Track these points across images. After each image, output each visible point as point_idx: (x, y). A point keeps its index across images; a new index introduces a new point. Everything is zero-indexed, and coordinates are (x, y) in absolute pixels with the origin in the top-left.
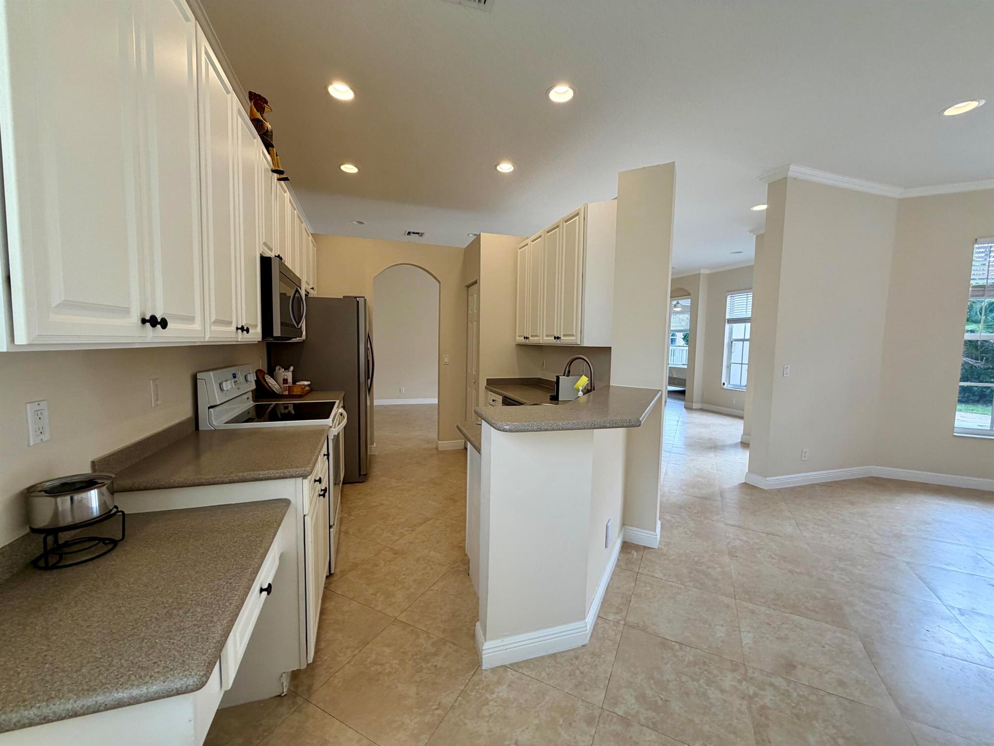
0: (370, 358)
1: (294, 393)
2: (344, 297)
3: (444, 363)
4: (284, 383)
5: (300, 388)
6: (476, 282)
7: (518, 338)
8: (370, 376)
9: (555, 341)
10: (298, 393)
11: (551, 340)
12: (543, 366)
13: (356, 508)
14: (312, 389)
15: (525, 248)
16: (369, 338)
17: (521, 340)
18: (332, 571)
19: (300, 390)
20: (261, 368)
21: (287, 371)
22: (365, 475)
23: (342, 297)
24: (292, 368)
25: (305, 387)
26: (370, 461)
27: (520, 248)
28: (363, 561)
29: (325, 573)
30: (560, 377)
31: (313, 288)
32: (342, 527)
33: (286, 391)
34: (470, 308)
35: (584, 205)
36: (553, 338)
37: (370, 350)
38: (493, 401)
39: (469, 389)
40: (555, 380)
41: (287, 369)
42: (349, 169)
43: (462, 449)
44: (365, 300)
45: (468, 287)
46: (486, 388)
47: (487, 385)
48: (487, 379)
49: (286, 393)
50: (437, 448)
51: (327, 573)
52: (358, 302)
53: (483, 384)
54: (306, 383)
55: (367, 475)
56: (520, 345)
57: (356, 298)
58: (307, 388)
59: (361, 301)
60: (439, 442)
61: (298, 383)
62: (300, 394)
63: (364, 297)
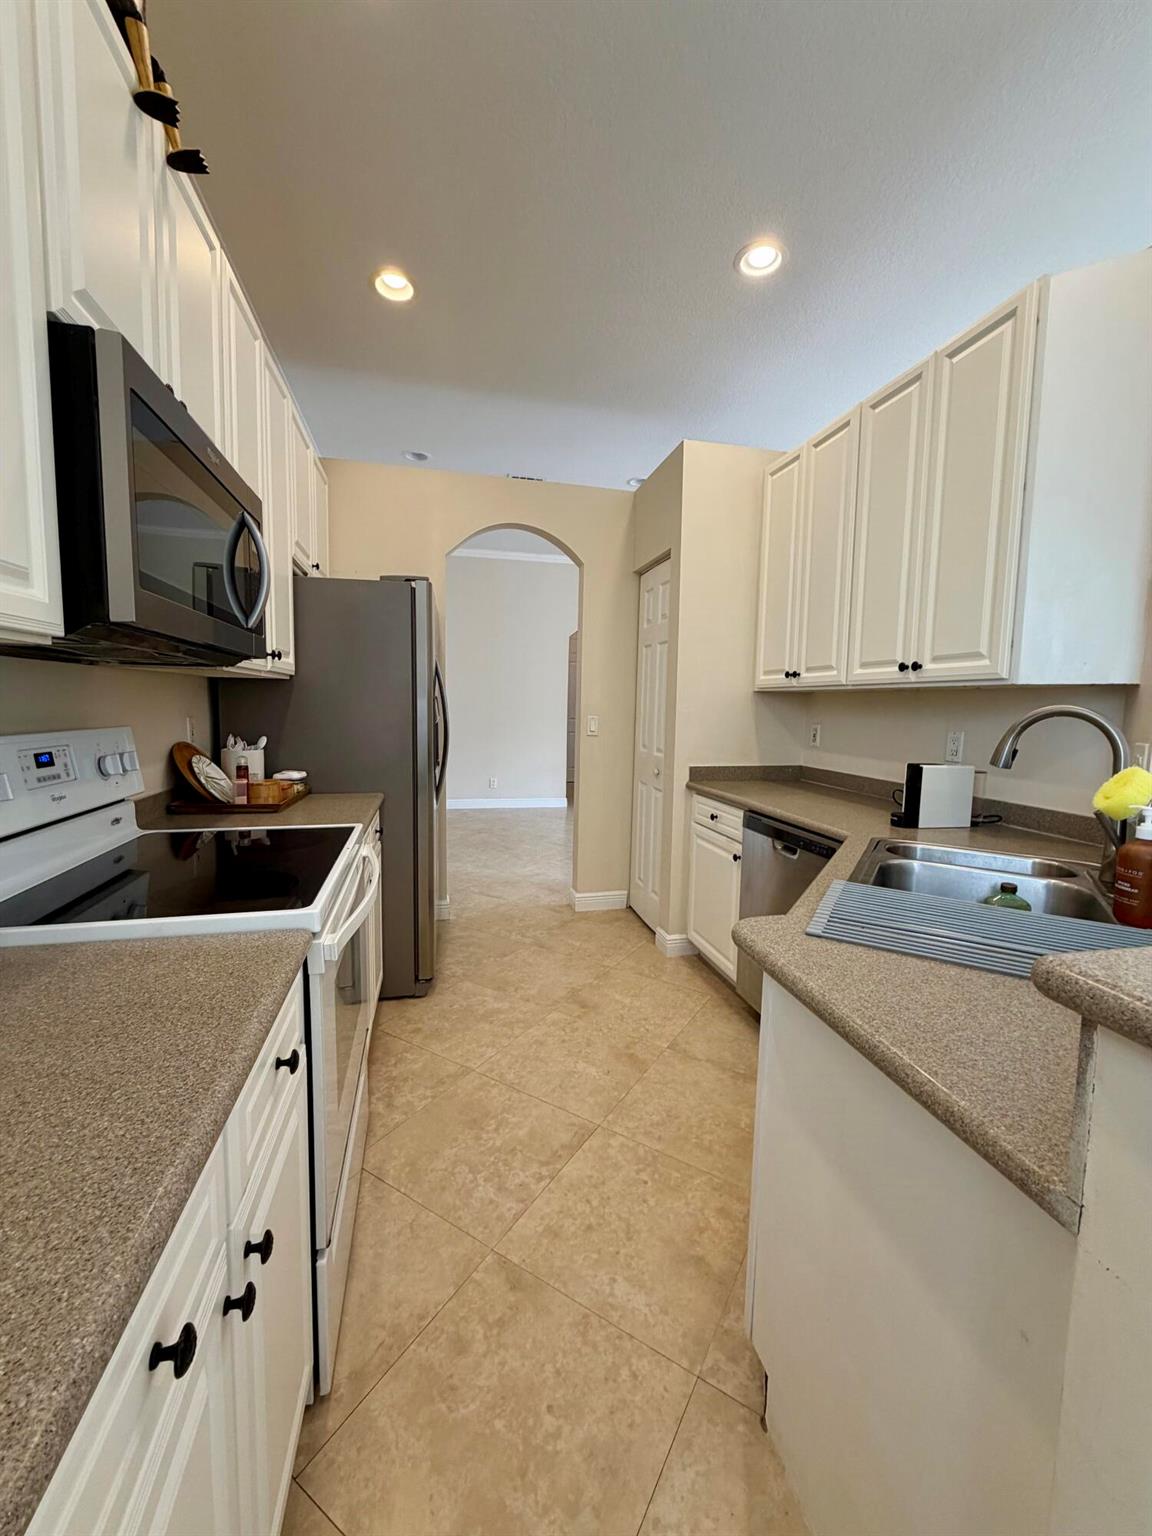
0: (440, 719)
1: (261, 802)
2: (381, 577)
3: (590, 733)
4: (239, 777)
5: (275, 787)
6: (666, 556)
7: (763, 677)
8: (440, 760)
9: (901, 675)
10: (271, 802)
11: (889, 675)
12: (814, 741)
13: (406, 1080)
14: (309, 789)
15: (790, 467)
16: (437, 676)
17: (778, 681)
18: (325, 1389)
19: (276, 793)
20: (189, 741)
21: (253, 747)
22: (429, 980)
23: (378, 579)
24: (263, 741)
25: (292, 785)
26: (439, 936)
27: (772, 474)
28: (421, 1318)
29: (302, 1394)
30: (924, 767)
31: (317, 566)
32: (370, 1154)
33: (244, 795)
34: (644, 614)
35: (1039, 280)
36: (897, 669)
37: (438, 702)
38: (713, 817)
39: (640, 787)
40: (900, 777)
41: (252, 742)
42: (394, 285)
43: (621, 910)
44: (430, 585)
45: (640, 573)
46: (688, 786)
47: (691, 780)
48: (691, 769)
49: (242, 800)
50: (570, 906)
51: (308, 1398)
52: (413, 590)
53: (682, 777)
54: (296, 775)
55: (434, 981)
56: (766, 695)
57: (409, 580)
58: (299, 787)
59: (420, 588)
60: (578, 895)
61: (277, 776)
62: (276, 803)
63: (427, 579)
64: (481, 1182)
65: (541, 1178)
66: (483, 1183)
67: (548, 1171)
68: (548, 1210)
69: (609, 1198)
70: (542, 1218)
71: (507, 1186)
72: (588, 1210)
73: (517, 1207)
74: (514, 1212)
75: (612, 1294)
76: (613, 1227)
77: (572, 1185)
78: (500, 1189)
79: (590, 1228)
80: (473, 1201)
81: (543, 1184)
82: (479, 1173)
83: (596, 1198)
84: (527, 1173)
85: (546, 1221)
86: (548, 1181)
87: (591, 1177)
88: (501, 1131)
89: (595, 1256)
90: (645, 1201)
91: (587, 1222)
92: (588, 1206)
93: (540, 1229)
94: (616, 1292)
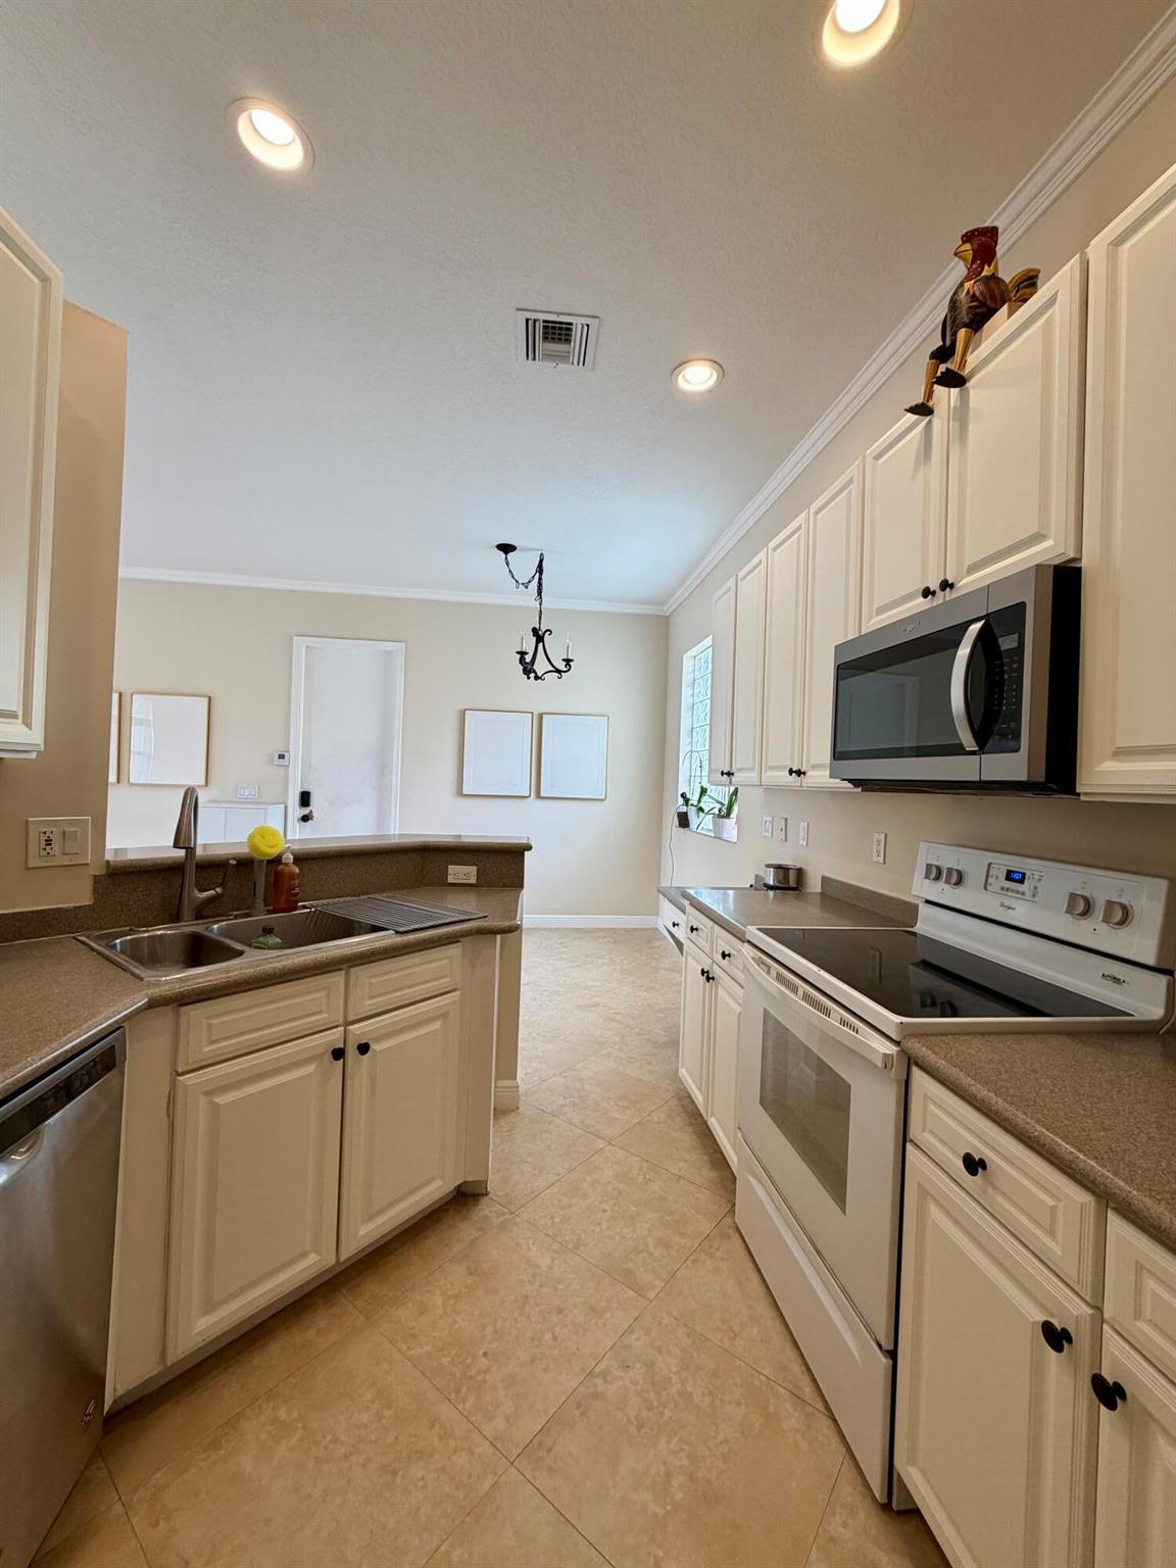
64: (675, 1379)
65: (604, 1374)
66: (672, 1376)
67: (596, 1385)
68: (598, 1333)
69: (533, 1339)
70: (605, 1325)
71: (644, 1369)
72: (558, 1329)
73: (631, 1340)
74: (634, 1336)
75: (554, 1259)
76: (537, 1309)
77: (569, 1362)
78: (650, 1365)
79: (560, 1311)
80: (678, 1353)
81: (602, 1366)
82: (678, 1392)
83: (547, 1341)
84: (620, 1383)
85: (601, 1322)
86: (597, 1370)
87: (545, 1370)
88: (662, 1469)
89: (560, 1286)
90: (496, 1332)
91: (560, 1316)
92: (556, 1334)
93: (608, 1315)
94: (550, 1260)
